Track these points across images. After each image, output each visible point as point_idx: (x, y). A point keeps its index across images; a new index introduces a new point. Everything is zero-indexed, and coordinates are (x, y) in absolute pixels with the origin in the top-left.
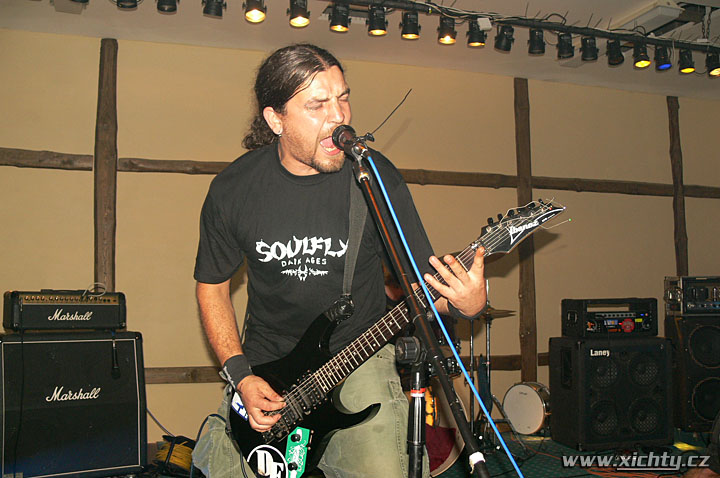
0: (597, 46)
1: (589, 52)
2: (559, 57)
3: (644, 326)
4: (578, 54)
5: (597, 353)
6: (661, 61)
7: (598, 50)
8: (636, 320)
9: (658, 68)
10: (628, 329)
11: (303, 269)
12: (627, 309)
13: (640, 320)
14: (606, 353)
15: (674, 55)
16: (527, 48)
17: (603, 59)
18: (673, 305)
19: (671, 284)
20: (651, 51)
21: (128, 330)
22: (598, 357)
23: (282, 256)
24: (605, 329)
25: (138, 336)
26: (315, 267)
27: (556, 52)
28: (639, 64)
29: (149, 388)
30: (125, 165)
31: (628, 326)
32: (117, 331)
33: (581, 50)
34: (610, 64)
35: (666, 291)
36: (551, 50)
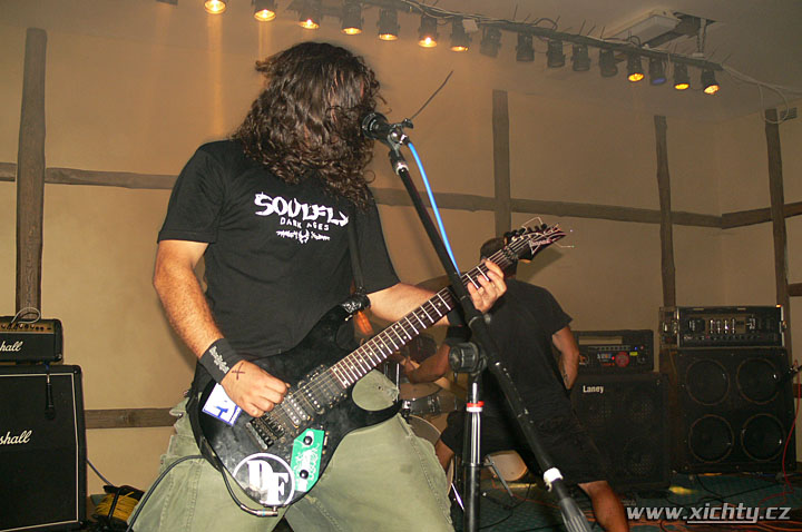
0: (589, 55)
1: (581, 63)
2: (549, 65)
3: (639, 361)
4: (569, 63)
5: (590, 390)
6: (655, 74)
7: (590, 60)
8: (631, 354)
9: (652, 83)
10: (622, 364)
11: (304, 234)
12: (620, 342)
13: (635, 354)
14: (601, 389)
15: (669, 69)
16: (514, 54)
17: (595, 70)
18: (669, 338)
19: (667, 316)
20: (645, 63)
21: (65, 363)
22: (591, 393)
23: (283, 212)
24: (598, 363)
25: (77, 370)
26: (317, 232)
27: (546, 60)
28: (632, 78)
29: (89, 433)
30: (55, 176)
31: (622, 360)
32: (52, 363)
33: (572, 59)
34: (602, 74)
35: (661, 323)
36: (541, 58)
